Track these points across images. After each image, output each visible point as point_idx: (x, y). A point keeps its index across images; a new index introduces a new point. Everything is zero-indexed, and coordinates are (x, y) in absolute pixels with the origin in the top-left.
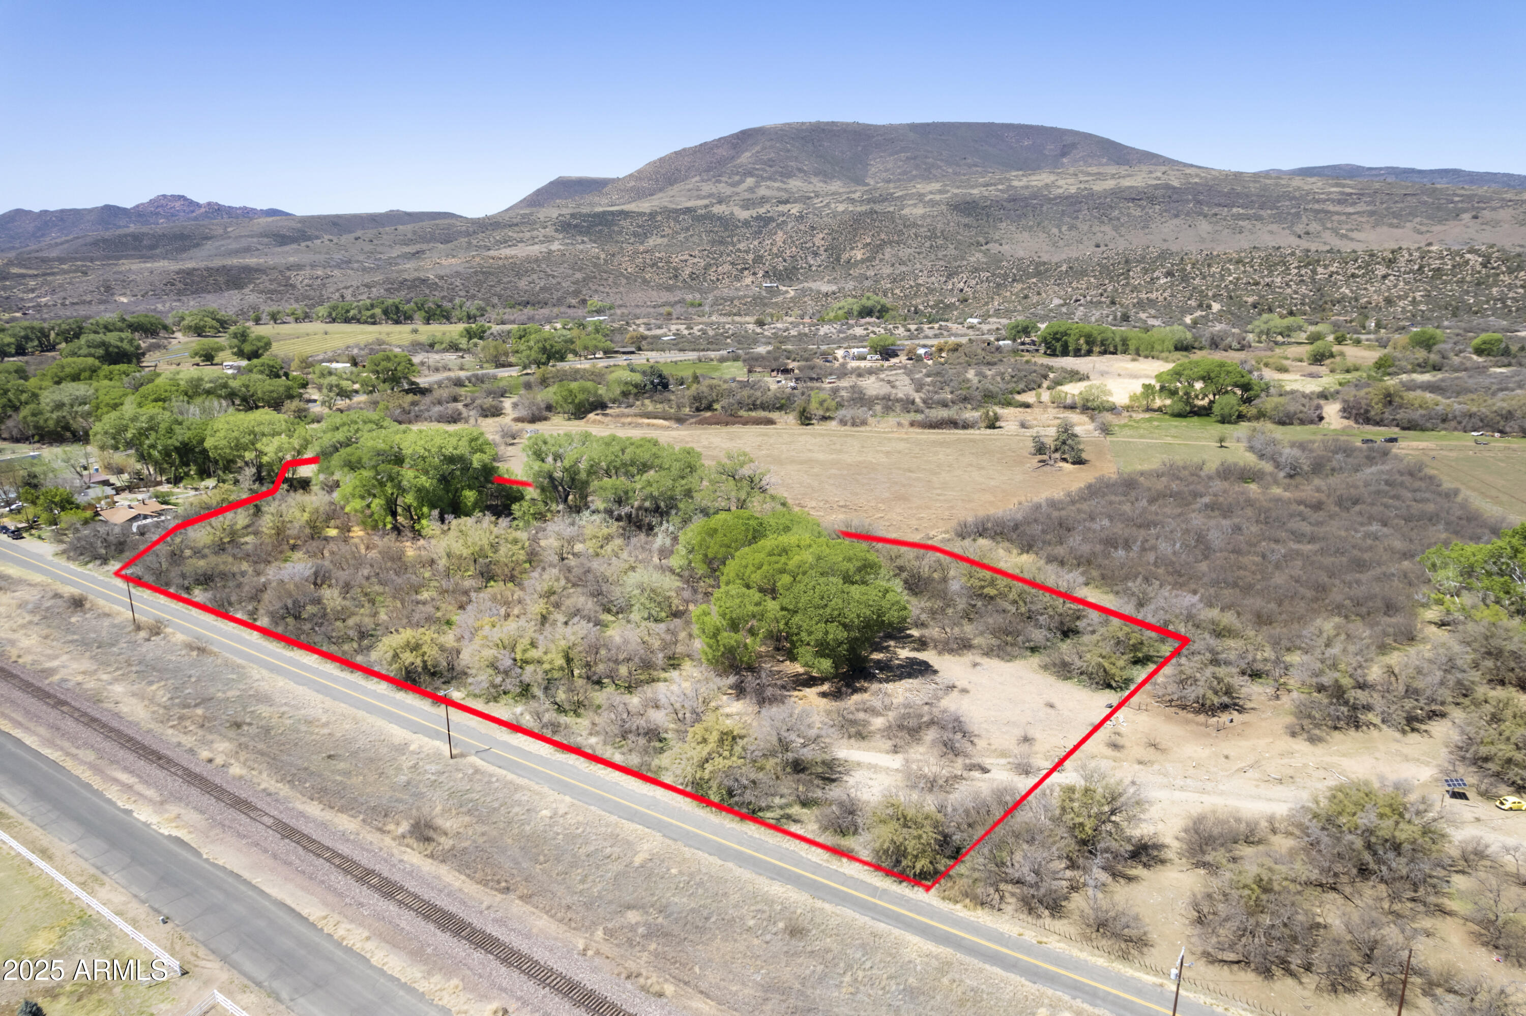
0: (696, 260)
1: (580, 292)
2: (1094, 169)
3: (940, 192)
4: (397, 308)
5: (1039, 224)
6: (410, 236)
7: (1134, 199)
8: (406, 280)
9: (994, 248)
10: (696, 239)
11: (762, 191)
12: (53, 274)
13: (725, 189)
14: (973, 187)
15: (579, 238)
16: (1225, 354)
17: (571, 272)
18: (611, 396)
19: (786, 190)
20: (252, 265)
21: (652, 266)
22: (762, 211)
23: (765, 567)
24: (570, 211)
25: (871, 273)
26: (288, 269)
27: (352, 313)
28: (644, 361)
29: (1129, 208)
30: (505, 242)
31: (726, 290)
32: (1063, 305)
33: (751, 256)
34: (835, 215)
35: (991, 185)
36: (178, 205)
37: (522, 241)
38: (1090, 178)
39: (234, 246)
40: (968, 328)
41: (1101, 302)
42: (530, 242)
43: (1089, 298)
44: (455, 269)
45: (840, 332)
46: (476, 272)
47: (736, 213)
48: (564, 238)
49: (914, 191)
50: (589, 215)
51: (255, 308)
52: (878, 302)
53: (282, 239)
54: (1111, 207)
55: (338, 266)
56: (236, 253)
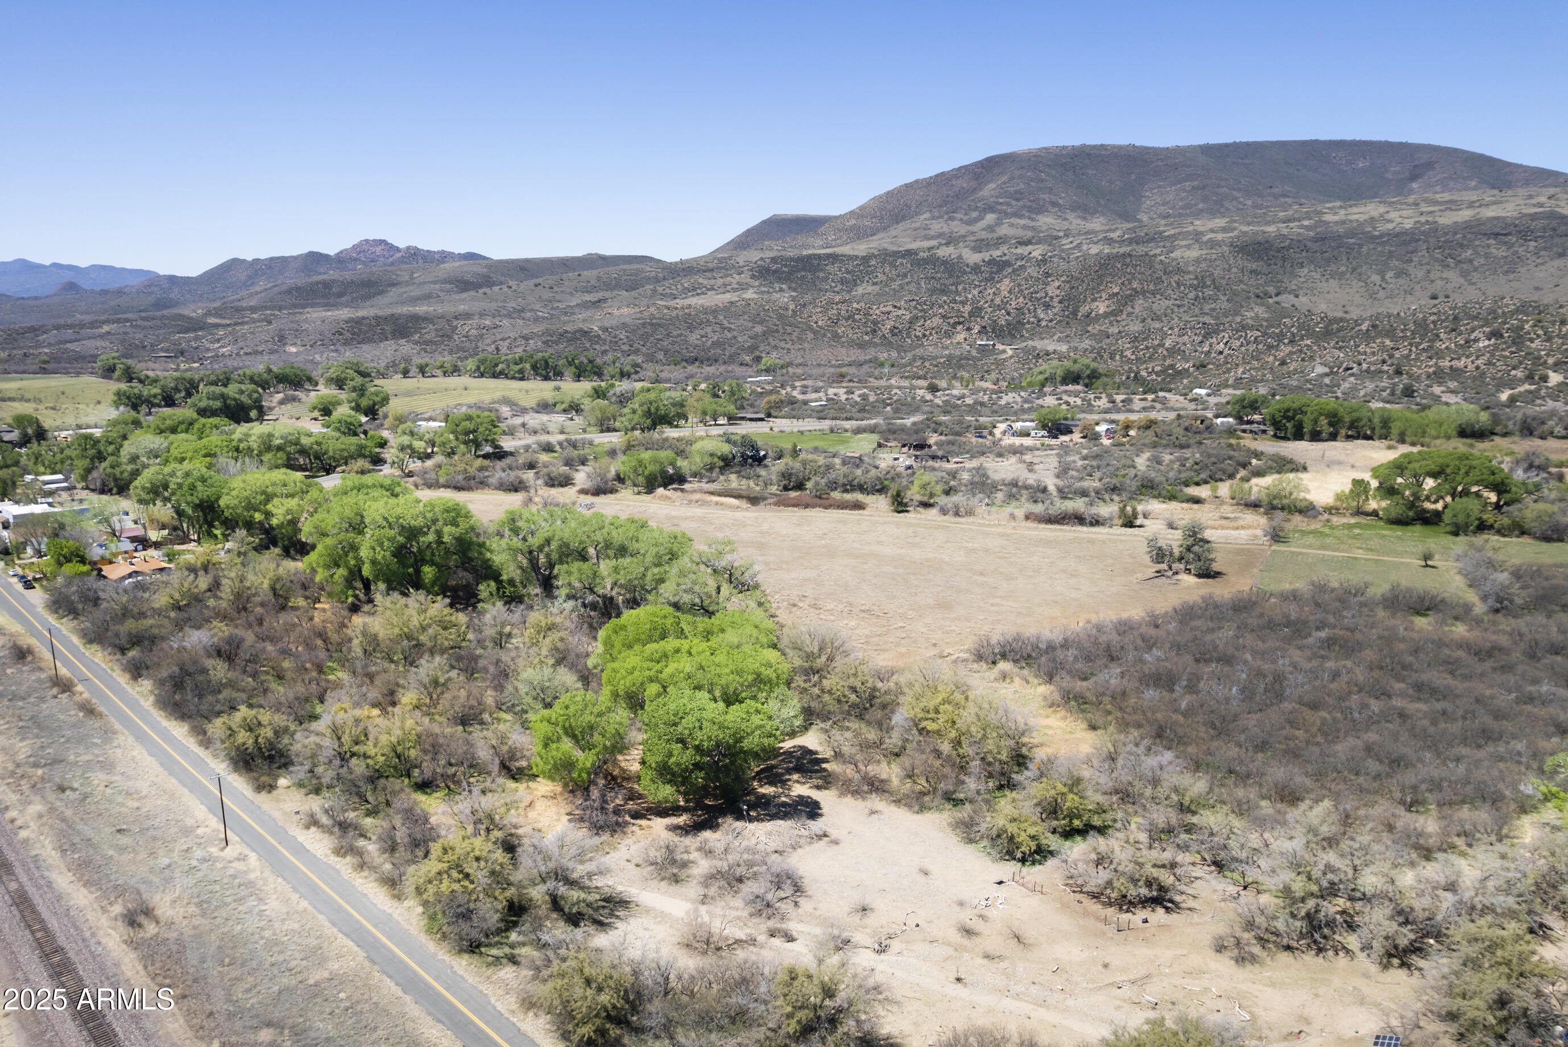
0: (900, 312)
1: (757, 348)
2: (1446, 196)
3: (1224, 230)
4: (546, 363)
5: (1354, 270)
6: (593, 282)
7: (1498, 234)
8: (566, 332)
9: (1287, 300)
10: (913, 287)
11: (1004, 230)
12: (243, 323)
13: (958, 228)
14: (1268, 223)
15: (777, 286)
16: (1538, 442)
17: (750, 324)
18: (694, 468)
19: (1033, 228)
20: (421, 313)
21: (847, 319)
22: (996, 253)
23: (636, 673)
24: (771, 254)
25: (1114, 330)
26: (456, 318)
27: (500, 367)
28: (767, 430)
29: (1489, 246)
30: (695, 289)
31: (931, 349)
32: (1327, 375)
33: (968, 308)
34: (1086, 256)
35: (1294, 220)
36: (378, 250)
37: (712, 289)
38: (1436, 208)
39: (417, 293)
40: (1191, 401)
41: (1381, 372)
42: (722, 290)
43: (1365, 366)
44: (622, 320)
45: (1026, 401)
46: (644, 325)
47: (965, 257)
48: (761, 285)
49: (1191, 228)
50: (792, 259)
51: (407, 360)
52: (1088, 367)
53: (464, 285)
54: (1462, 246)
55: (509, 316)
56: (414, 300)
